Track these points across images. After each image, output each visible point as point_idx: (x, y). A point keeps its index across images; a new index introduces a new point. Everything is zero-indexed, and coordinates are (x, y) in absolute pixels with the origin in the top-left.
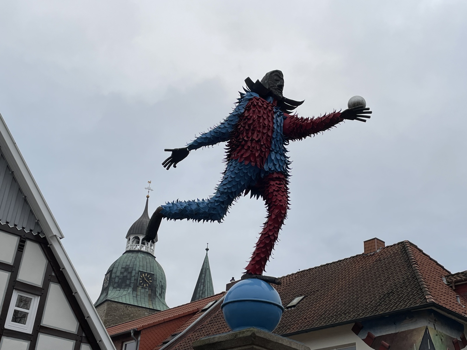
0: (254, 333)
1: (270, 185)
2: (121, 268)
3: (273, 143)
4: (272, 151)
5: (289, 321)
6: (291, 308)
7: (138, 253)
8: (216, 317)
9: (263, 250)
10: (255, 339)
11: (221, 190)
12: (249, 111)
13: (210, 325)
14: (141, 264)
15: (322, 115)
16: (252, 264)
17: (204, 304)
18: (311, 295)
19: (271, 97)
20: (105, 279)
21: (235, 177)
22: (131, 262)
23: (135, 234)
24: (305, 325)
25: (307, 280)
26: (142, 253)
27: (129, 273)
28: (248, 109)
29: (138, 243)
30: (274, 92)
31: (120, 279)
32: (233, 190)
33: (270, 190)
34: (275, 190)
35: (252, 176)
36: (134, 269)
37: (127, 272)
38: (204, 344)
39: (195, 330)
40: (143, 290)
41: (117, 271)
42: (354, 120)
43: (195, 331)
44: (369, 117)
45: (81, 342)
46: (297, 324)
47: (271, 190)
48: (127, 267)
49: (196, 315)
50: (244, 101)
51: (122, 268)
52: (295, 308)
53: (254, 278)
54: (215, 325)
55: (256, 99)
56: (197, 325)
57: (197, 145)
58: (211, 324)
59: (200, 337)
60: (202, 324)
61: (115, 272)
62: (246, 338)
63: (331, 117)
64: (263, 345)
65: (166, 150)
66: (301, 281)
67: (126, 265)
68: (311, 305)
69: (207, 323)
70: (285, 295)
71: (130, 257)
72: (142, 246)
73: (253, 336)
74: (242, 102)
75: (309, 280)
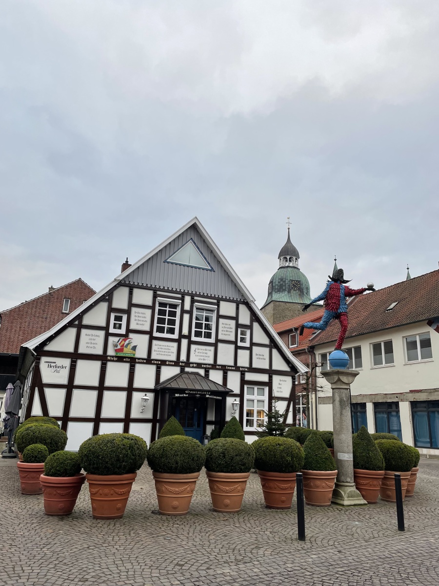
5: (388, 320)
6: (389, 310)
14: (291, 275)
18: (402, 301)
20: (269, 287)
22: (284, 275)
23: (284, 255)
24: (397, 322)
25: (400, 290)
26: (290, 267)
27: (284, 282)
31: (279, 286)
36: (287, 279)
40: (294, 292)
41: (276, 282)
46: (392, 321)
51: (279, 279)
52: (392, 310)
66: (397, 290)
67: (281, 277)
68: (402, 308)
70: (386, 301)
71: (282, 271)
72: (290, 263)
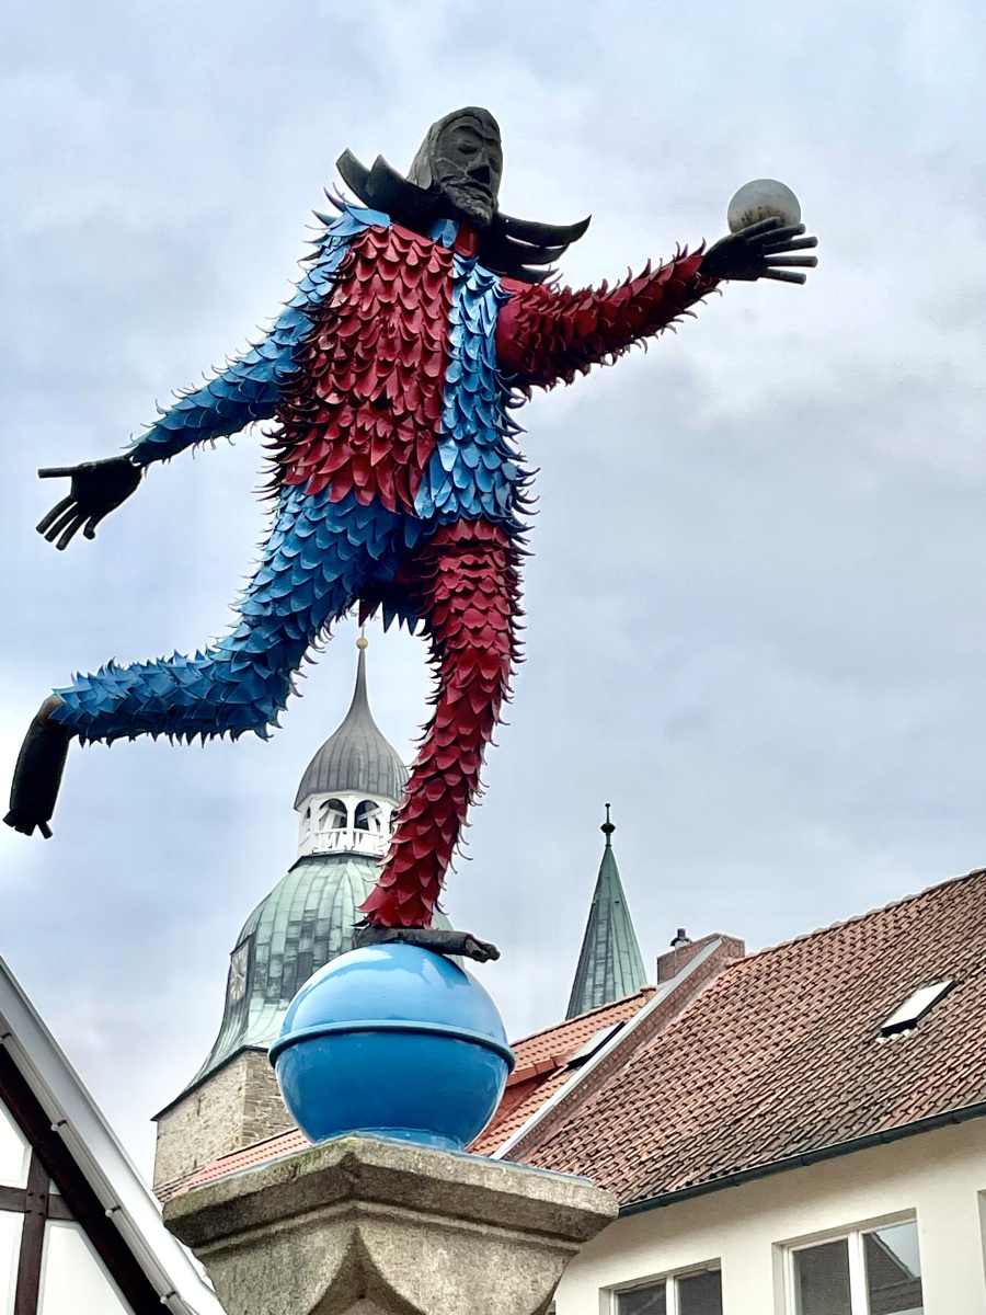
0: (353, 1154)
1: (441, 572)
2: (286, 923)
3: (449, 404)
4: (443, 439)
5: (891, 1084)
6: (899, 1032)
7: (346, 862)
8: (622, 1087)
9: (422, 830)
10: (357, 1176)
11: (254, 611)
12: (347, 285)
13: (598, 1117)
15: (636, 274)
16: (386, 889)
17: (577, 1040)
18: (976, 976)
19: (450, 222)
20: (234, 970)
21: (299, 555)
22: (321, 899)
23: (328, 790)
24: (948, 1096)
25: (963, 920)
26: (359, 860)
27: (317, 940)
28: (343, 278)
29: (343, 823)
30: (457, 198)
31: (289, 964)
32: (297, 606)
33: (438, 592)
34: (457, 590)
35: (368, 544)
36: (336, 922)
37: (309, 937)
38: (196, 1207)
39: (544, 1143)
41: (271, 938)
42: (760, 280)
43: (542, 1146)
44: (810, 262)
45: (45, 1216)
46: (919, 1092)
47: (441, 595)
48: (309, 920)
49: (547, 1085)
50: (332, 248)
51: (292, 923)
52: (916, 1029)
53: (391, 941)
54: (617, 1117)
55: (376, 234)
56: (552, 1122)
57: (166, 442)
58: (602, 1112)
59: (562, 1165)
60: (571, 1118)
61: (267, 941)
62: (327, 1175)
63: (667, 277)
64: (399, 1199)
65: (44, 474)
66: (941, 922)
67: (305, 911)
68: (976, 1017)
69: (589, 1112)
70: (881, 981)
71: (315, 878)
72: (358, 836)
73: (350, 1164)
74: (327, 251)
75: (970, 918)
